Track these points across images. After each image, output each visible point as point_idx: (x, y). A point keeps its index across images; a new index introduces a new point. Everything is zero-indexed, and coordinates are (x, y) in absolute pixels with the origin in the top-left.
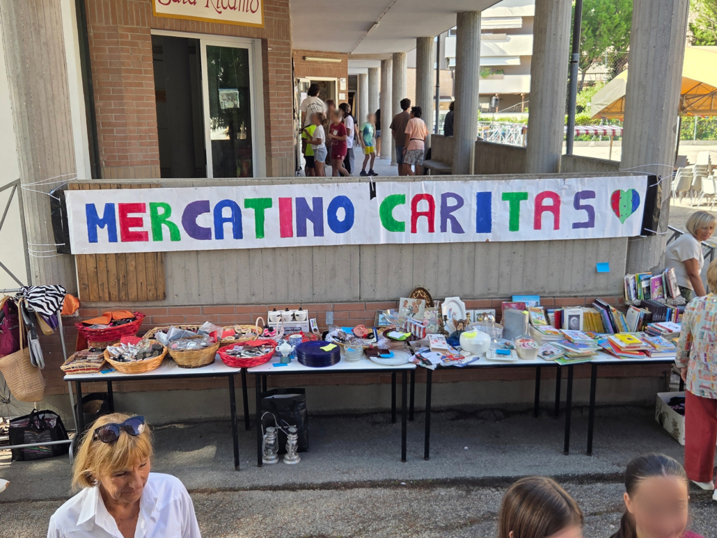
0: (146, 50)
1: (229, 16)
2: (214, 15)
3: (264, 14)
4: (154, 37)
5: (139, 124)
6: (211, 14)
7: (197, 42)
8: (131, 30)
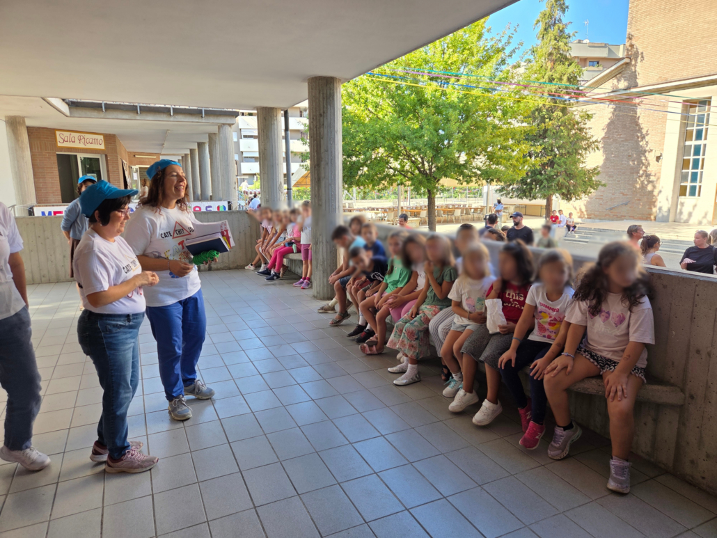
0: (55, 159)
1: (89, 146)
2: (84, 146)
3: (105, 145)
4: (57, 155)
5: (52, 188)
6: (82, 146)
7: (76, 156)
8: (48, 153)
